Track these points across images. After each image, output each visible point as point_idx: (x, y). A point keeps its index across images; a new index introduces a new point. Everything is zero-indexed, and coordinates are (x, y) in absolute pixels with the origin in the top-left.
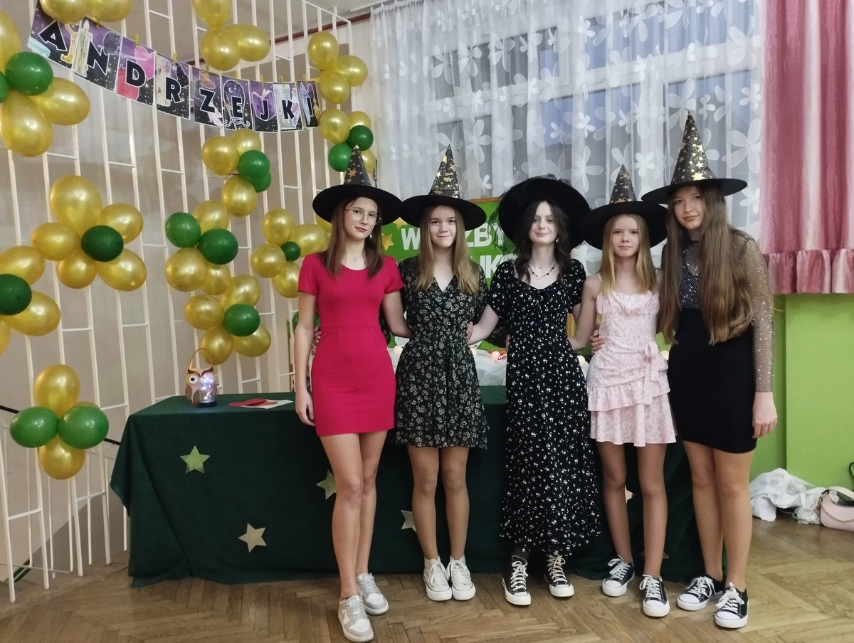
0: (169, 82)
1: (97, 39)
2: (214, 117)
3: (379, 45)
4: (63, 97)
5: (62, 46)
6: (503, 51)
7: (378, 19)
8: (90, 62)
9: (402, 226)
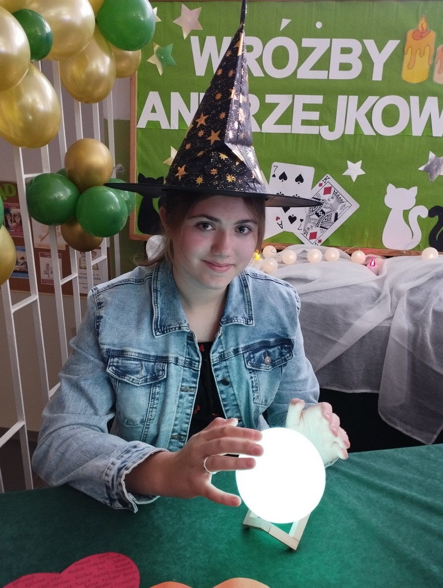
9: (193, 33)
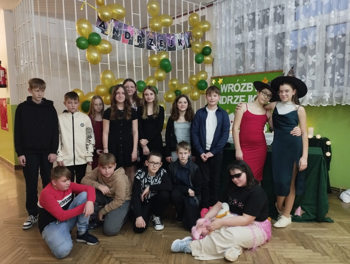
0: (138, 37)
1: (116, 25)
2: (153, 47)
3: (216, 16)
4: (104, 46)
5: (105, 29)
6: (261, 15)
7: (216, 6)
8: (114, 33)
9: (221, 84)
